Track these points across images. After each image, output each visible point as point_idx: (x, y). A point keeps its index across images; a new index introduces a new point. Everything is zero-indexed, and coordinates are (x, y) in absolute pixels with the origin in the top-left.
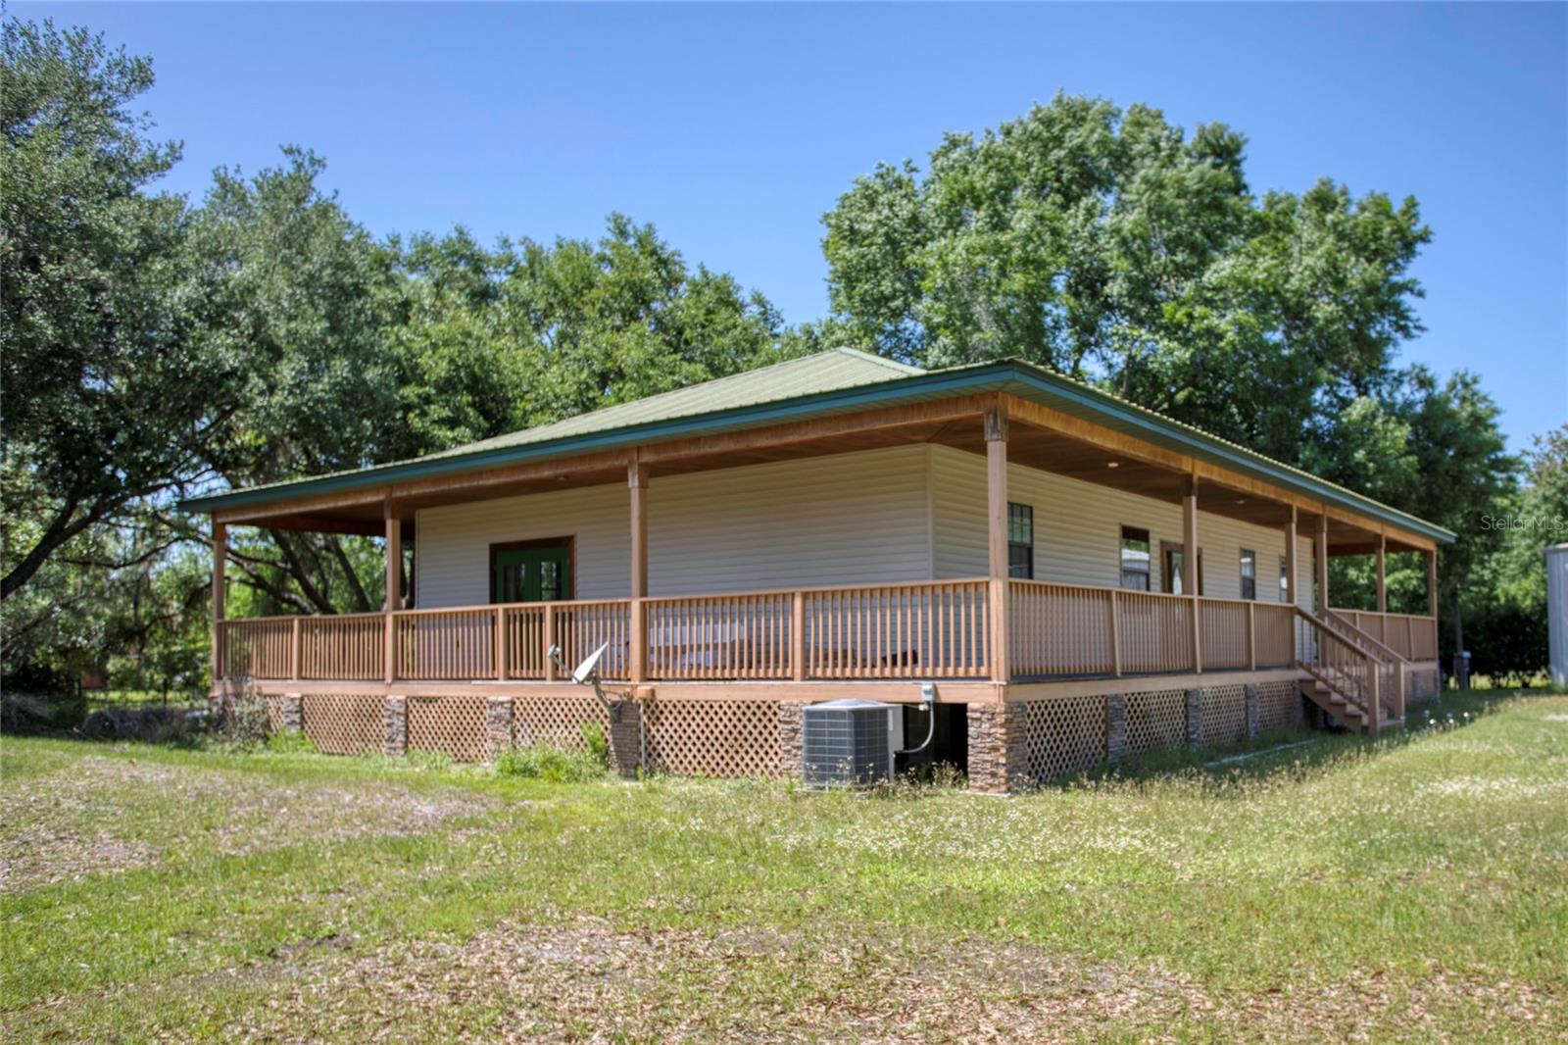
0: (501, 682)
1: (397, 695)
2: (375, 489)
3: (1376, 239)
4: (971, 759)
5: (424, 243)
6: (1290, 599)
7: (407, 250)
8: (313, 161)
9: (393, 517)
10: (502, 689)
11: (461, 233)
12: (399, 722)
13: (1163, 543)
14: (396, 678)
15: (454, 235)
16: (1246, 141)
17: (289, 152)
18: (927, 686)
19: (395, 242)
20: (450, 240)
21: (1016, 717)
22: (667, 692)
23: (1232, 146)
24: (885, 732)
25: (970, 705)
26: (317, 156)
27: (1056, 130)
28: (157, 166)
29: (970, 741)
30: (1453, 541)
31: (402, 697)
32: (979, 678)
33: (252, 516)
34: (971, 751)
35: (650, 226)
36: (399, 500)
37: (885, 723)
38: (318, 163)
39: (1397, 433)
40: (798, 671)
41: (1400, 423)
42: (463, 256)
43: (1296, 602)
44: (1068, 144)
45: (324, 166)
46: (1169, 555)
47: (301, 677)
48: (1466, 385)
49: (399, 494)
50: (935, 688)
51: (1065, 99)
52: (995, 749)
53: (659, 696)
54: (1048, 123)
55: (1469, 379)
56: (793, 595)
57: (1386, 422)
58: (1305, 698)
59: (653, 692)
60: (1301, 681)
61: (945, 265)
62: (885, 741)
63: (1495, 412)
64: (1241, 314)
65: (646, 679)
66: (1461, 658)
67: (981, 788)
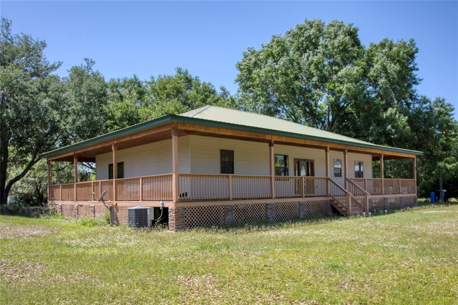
0: (93, 201)
1: (76, 204)
2: (72, 151)
3: (398, 56)
4: (169, 222)
5: (125, 80)
6: (327, 176)
7: (121, 82)
8: (92, 62)
9: (75, 158)
10: (93, 203)
11: (135, 77)
12: (76, 211)
13: (295, 159)
14: (77, 200)
15: (133, 77)
16: (358, 30)
17: (86, 60)
18: (161, 202)
19: (119, 81)
20: (132, 79)
21: (177, 211)
22: (120, 204)
23: (354, 31)
24: (147, 215)
25: (169, 208)
26: (93, 61)
27: (302, 31)
28: (53, 68)
29: (169, 218)
30: (422, 154)
31: (77, 205)
32: (170, 201)
33: (53, 158)
34: (169, 220)
35: (186, 70)
36: (77, 154)
37: (147, 212)
38: (93, 62)
39: (403, 119)
40: (141, 198)
41: (405, 116)
42: (135, 83)
43: (329, 176)
44: (305, 35)
45: (95, 63)
46: (298, 163)
47: (62, 200)
48: (440, 102)
49: (76, 152)
50: (163, 203)
51: (308, 21)
52: (173, 220)
53: (118, 205)
54: (301, 29)
55: (441, 100)
56: (139, 178)
57: (399, 116)
58: (332, 205)
59: (116, 204)
60: (331, 200)
61: (259, 76)
62: (147, 217)
63: (452, 110)
64: (349, 85)
65: (116, 200)
66: (442, 192)
67: (171, 230)
